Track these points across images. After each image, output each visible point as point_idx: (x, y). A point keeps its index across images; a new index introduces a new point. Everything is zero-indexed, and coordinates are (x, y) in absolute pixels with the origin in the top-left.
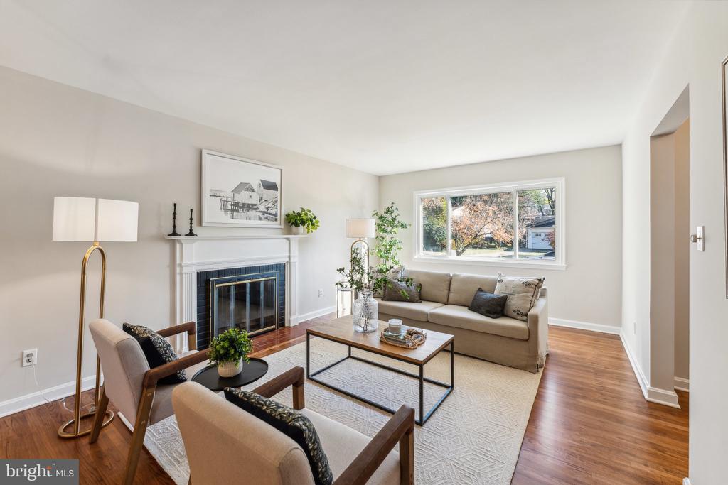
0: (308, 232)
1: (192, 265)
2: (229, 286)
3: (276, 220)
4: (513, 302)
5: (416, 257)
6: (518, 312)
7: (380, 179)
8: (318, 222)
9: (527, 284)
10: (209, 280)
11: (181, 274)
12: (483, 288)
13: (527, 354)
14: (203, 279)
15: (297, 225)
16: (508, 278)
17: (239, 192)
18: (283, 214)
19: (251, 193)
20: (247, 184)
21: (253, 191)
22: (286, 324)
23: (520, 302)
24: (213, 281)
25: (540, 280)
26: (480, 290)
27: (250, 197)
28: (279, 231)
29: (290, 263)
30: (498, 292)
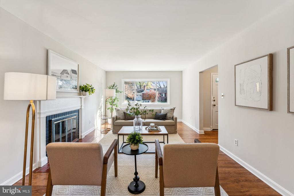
0: (89, 95)
1: (45, 113)
2: (59, 123)
3: (76, 88)
4: (168, 115)
5: (123, 104)
6: (170, 118)
7: (107, 72)
8: (94, 90)
9: (171, 109)
10: (51, 120)
11: (40, 118)
12: (157, 112)
13: (174, 129)
14: (48, 120)
15: (86, 91)
16: (165, 108)
17: (63, 74)
18: (79, 86)
19: (68, 75)
20: (66, 70)
21: (68, 74)
22: (80, 138)
23: (170, 115)
24: (53, 120)
25: (174, 108)
26: (156, 113)
27: (67, 76)
28: (77, 94)
29: (81, 109)
30: (163, 112)
